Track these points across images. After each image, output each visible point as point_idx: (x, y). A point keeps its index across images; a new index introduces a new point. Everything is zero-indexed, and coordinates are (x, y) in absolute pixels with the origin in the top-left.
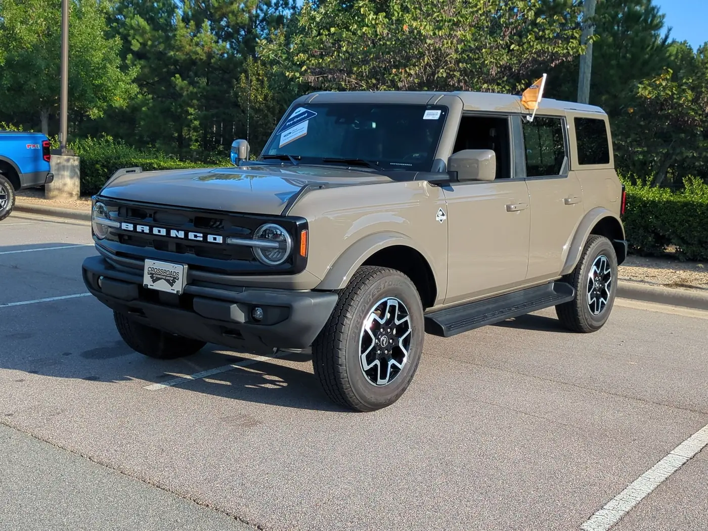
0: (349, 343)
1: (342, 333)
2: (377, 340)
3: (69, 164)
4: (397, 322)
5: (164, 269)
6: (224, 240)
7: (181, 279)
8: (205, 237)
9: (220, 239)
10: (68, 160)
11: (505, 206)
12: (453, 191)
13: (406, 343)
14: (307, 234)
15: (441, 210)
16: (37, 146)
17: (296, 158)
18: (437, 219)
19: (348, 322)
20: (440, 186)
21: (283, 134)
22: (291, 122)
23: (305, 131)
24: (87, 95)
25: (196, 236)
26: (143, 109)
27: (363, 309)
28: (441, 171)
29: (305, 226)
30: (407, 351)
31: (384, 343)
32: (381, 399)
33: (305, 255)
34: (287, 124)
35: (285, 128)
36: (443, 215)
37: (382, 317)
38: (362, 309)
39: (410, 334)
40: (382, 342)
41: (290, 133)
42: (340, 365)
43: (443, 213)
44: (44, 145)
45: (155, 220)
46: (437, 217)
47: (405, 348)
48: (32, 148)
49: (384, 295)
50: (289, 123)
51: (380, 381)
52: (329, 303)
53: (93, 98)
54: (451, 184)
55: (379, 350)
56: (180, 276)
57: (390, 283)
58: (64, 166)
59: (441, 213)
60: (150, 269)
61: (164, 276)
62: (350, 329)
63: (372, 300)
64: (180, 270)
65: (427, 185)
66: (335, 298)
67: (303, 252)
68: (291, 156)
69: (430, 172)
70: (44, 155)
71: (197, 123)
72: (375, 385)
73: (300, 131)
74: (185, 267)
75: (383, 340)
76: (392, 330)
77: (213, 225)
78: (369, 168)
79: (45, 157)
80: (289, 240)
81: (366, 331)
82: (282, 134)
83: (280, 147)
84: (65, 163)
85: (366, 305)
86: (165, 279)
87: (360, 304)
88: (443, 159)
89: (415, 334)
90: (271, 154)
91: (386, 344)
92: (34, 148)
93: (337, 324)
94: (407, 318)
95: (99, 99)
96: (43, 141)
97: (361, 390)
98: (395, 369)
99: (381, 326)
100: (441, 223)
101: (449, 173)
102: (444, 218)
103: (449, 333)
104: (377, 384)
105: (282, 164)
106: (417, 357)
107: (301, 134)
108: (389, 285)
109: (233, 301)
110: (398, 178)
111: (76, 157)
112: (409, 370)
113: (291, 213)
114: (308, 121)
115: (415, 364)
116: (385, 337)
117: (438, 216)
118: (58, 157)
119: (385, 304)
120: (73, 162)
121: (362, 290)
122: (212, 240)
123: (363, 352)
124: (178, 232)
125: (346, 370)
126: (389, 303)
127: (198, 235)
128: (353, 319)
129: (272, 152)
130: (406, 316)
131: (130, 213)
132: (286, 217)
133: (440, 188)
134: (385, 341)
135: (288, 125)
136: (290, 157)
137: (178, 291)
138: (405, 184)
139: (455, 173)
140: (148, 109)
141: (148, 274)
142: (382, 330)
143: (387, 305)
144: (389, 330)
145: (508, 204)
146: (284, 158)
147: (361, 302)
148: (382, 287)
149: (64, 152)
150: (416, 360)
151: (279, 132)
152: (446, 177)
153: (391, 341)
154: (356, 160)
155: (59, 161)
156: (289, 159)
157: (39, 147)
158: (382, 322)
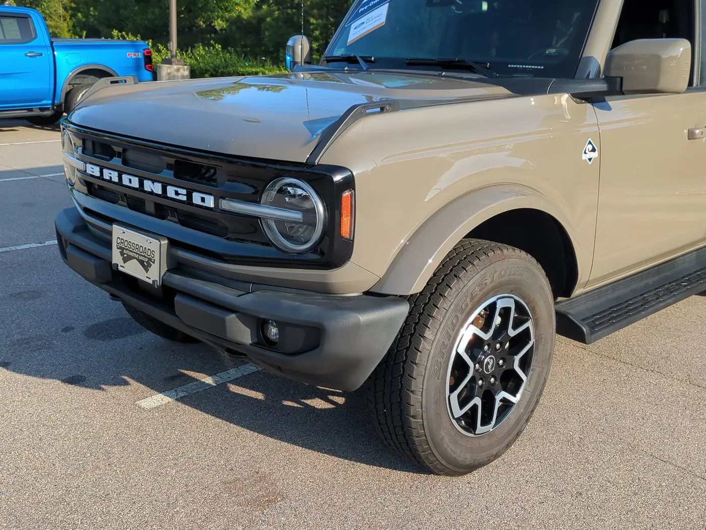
0: (428, 380)
1: (416, 364)
2: (477, 366)
3: (179, 74)
4: (512, 333)
5: (136, 243)
6: (216, 202)
7: (157, 262)
8: (189, 195)
9: (210, 202)
10: (178, 70)
11: (686, 131)
12: (609, 109)
13: (525, 364)
14: (353, 197)
15: (590, 143)
16: (138, 55)
17: (367, 60)
18: (585, 157)
19: (428, 347)
20: (589, 102)
21: (354, 26)
22: (366, 8)
23: (382, 20)
24: (209, 5)
25: (177, 193)
26: (268, 19)
27: (454, 321)
28: (590, 77)
29: (349, 183)
30: (526, 375)
31: (490, 367)
32: (483, 457)
33: (350, 236)
34: (360, 11)
35: (358, 15)
36: (594, 150)
37: (486, 328)
38: (452, 322)
39: (532, 348)
40: (487, 366)
41: (363, 23)
42: (412, 416)
43: (593, 147)
44: (146, 54)
45: (125, 162)
46: (584, 155)
47: (524, 371)
48: (133, 57)
49: (490, 294)
50: (362, 9)
51: (480, 429)
52: (391, 320)
53: (214, 7)
54: (607, 98)
55: (481, 379)
56: (157, 258)
57: (503, 273)
58: (174, 76)
59: (590, 147)
60: (119, 241)
61: (137, 254)
62: (430, 358)
63: (470, 307)
64: (156, 247)
65: (567, 100)
66: (403, 309)
67: (345, 231)
68: (361, 57)
69: (574, 78)
70: (146, 64)
71: (317, 33)
72: (472, 435)
73: (377, 19)
74: (162, 242)
75: (488, 363)
76: (502, 344)
77: (205, 173)
78: (474, 72)
79: (147, 66)
80: (320, 208)
81: (458, 355)
82: (352, 25)
83: (348, 45)
84: (176, 74)
85: (459, 315)
86: (138, 260)
87: (448, 314)
88: (595, 57)
89: (541, 347)
90: (337, 55)
91: (491, 369)
92: (135, 57)
93: (407, 349)
94: (529, 324)
95: (221, 9)
96: (144, 50)
97: (449, 450)
98: (507, 405)
99: (485, 343)
100: (590, 163)
101: (608, 79)
102: (595, 155)
103: (593, 336)
104: (475, 434)
105: (346, 68)
106: (542, 382)
107: (377, 23)
108: (501, 276)
109: (231, 310)
110: (521, 90)
111: (186, 67)
112: (529, 402)
113: (324, 159)
114: (388, 4)
115: (537, 392)
116: (491, 358)
117: (585, 153)
118: (169, 67)
119: (492, 307)
120: (183, 72)
121: (454, 290)
122: (199, 202)
123: (452, 389)
124: (153, 183)
125: (423, 425)
126: (500, 305)
127: (180, 191)
128: (436, 340)
129: (338, 52)
130: (527, 320)
131: (98, 149)
132: (315, 165)
133: (589, 105)
134: (491, 363)
135: (362, 11)
136: (359, 59)
137: (154, 281)
138: (532, 100)
139: (619, 80)
140: (273, 20)
141: (118, 248)
142: (486, 347)
143: (495, 308)
144: (498, 346)
145: (690, 127)
146: (351, 60)
147: (450, 310)
148: (488, 281)
149: (174, 62)
150: (540, 386)
151: (350, 22)
152: (602, 87)
153: (501, 362)
154: (455, 62)
155: (169, 71)
156: (358, 62)
157: (140, 55)
158: (486, 337)
